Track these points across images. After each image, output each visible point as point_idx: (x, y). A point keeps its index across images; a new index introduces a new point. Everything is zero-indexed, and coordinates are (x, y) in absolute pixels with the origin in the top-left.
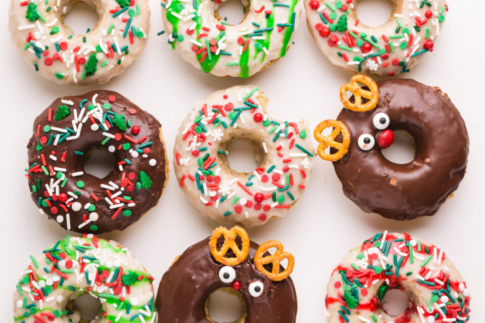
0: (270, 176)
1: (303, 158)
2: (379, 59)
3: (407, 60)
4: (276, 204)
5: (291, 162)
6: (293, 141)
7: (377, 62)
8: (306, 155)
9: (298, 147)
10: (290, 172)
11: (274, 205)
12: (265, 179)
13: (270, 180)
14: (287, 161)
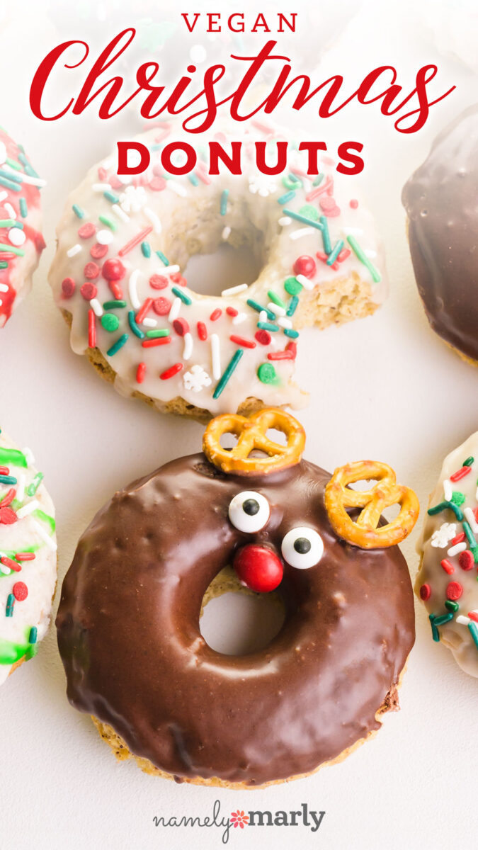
0: (167, 293)
1: (210, 371)
2: (462, 546)
3: (462, 619)
4: (99, 311)
5: (197, 339)
6: (250, 346)
7: (453, 542)
8: (218, 376)
9: (236, 356)
10: (175, 338)
11: (97, 305)
12: (157, 283)
13: (155, 295)
14: (201, 332)
